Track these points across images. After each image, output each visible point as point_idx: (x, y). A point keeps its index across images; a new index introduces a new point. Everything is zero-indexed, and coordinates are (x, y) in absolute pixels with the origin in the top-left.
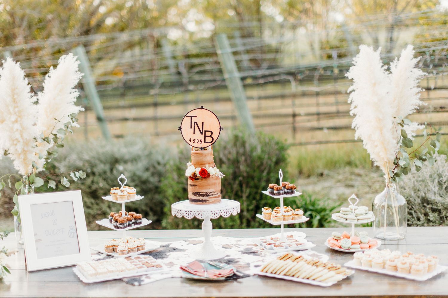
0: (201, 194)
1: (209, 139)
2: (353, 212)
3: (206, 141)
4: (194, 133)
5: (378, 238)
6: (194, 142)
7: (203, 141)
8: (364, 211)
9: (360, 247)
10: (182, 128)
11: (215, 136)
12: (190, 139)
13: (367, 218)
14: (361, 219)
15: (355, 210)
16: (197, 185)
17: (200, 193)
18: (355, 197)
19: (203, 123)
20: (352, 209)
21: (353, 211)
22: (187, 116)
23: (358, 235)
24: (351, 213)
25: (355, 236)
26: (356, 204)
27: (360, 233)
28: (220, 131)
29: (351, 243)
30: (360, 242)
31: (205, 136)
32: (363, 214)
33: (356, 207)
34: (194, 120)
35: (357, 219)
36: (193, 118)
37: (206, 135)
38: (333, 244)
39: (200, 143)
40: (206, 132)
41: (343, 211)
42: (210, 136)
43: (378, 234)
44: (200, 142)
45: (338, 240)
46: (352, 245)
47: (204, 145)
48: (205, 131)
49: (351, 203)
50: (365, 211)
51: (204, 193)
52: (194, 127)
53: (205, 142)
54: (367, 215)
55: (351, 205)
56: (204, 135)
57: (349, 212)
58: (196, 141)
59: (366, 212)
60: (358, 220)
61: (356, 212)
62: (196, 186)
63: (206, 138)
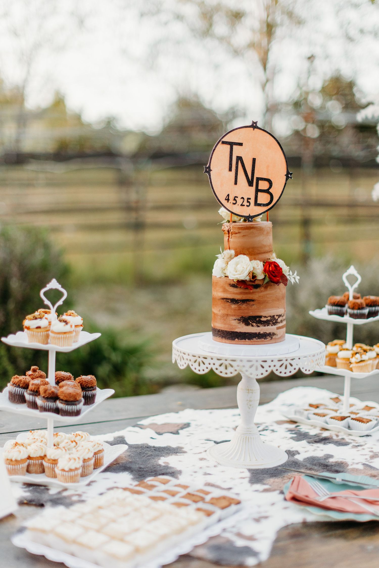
0: (263, 319)
1: (263, 198)
3: (258, 202)
4: (236, 183)
6: (234, 202)
7: (252, 201)
10: (211, 168)
11: (276, 191)
12: (228, 195)
16: (253, 300)
17: (261, 317)
19: (254, 160)
22: (224, 143)
28: (287, 180)
31: (258, 191)
34: (237, 151)
36: (235, 147)
37: (260, 188)
39: (247, 206)
40: (260, 182)
42: (267, 191)
44: (246, 203)
47: (253, 210)
48: (258, 179)
51: (269, 318)
52: (237, 168)
53: (256, 204)
56: (253, 189)
58: (239, 201)
62: (252, 303)
63: (259, 194)
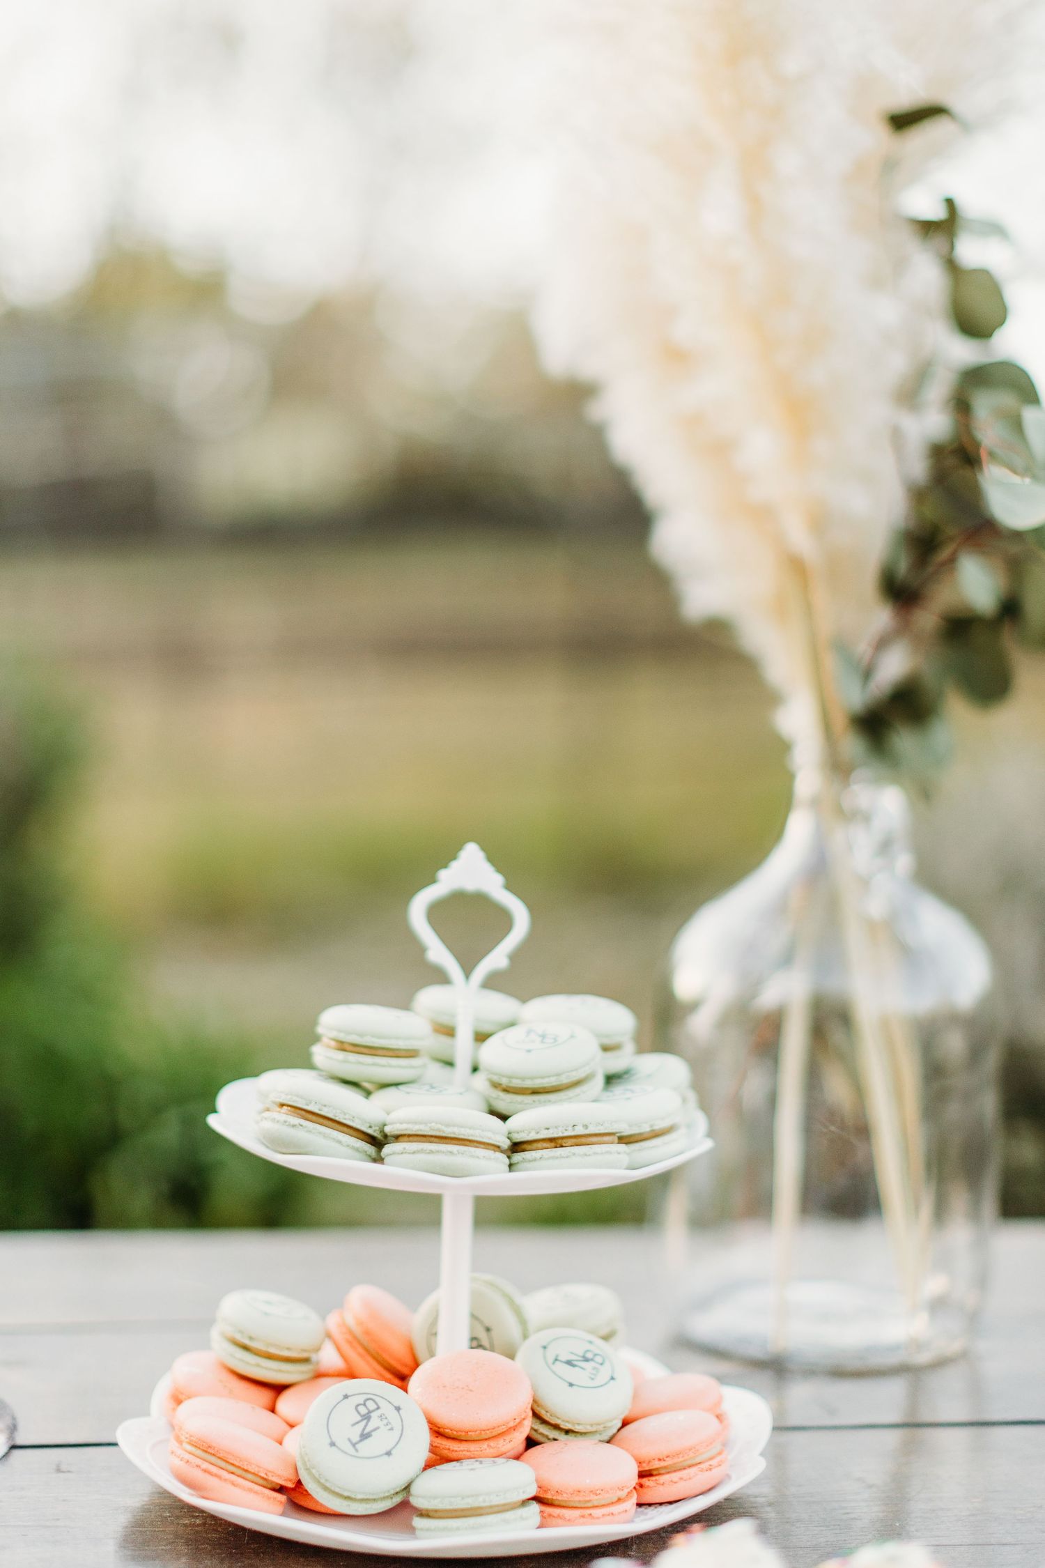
2: (463, 1064)
5: (712, 1351)
8: (593, 1048)
9: (532, 1491)
13: (627, 1131)
14: (556, 1142)
15: (481, 1037)
18: (490, 882)
20: (449, 1031)
21: (463, 1045)
23: (514, 1330)
24: (435, 1071)
25: (476, 1343)
26: (497, 959)
27: (538, 1305)
29: (420, 1443)
30: (536, 1415)
32: (577, 1083)
33: (500, 1005)
35: (506, 1144)
38: (206, 1449)
41: (342, 1046)
43: (704, 1303)
45: (278, 1389)
46: (438, 1459)
49: (438, 953)
50: (606, 1049)
54: (618, 1090)
55: (440, 977)
57: (411, 1054)
59: (616, 1063)
60: (516, 1147)
61: (490, 1053)
